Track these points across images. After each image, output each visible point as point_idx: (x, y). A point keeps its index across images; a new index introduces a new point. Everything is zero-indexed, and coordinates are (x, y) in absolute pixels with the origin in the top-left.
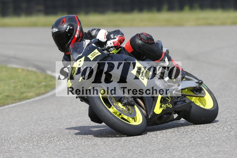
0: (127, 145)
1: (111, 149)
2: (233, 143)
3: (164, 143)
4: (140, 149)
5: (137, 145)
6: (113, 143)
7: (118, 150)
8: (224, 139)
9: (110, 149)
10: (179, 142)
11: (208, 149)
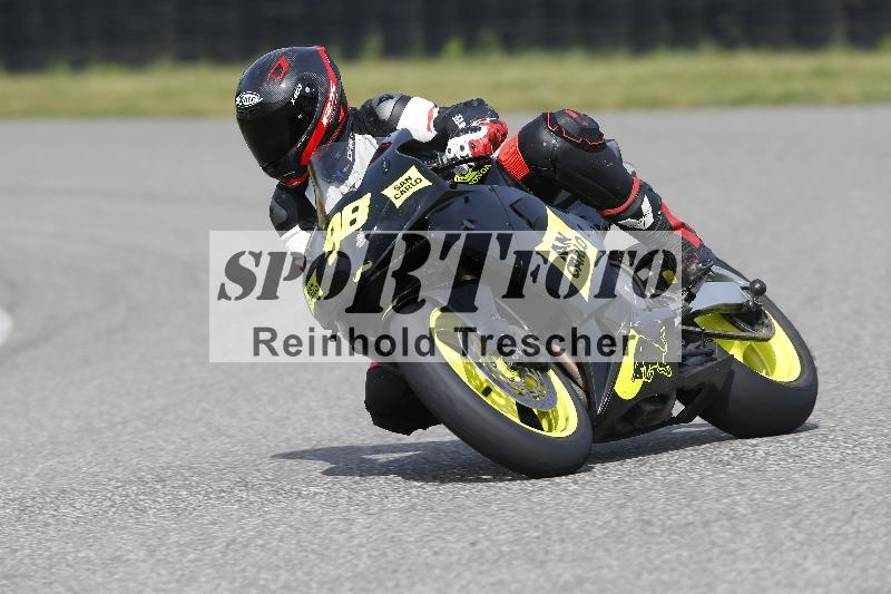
0: (235, 560)
1: (177, 577)
2: (632, 550)
3: (376, 550)
4: (284, 576)
5: (275, 560)
6: (183, 554)
7: (204, 579)
8: (600, 533)
9: (172, 574)
10: (433, 547)
11: (539, 571)
